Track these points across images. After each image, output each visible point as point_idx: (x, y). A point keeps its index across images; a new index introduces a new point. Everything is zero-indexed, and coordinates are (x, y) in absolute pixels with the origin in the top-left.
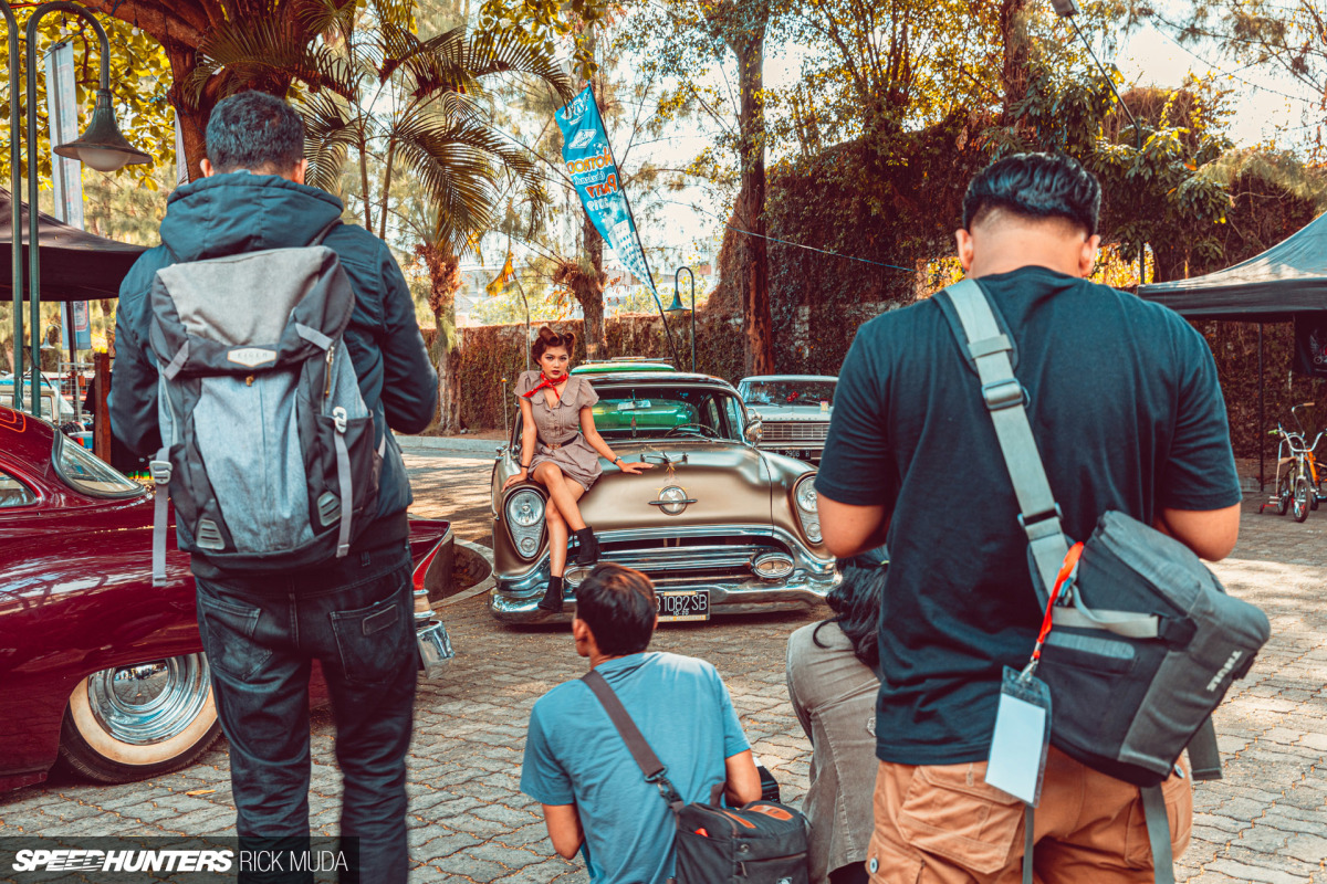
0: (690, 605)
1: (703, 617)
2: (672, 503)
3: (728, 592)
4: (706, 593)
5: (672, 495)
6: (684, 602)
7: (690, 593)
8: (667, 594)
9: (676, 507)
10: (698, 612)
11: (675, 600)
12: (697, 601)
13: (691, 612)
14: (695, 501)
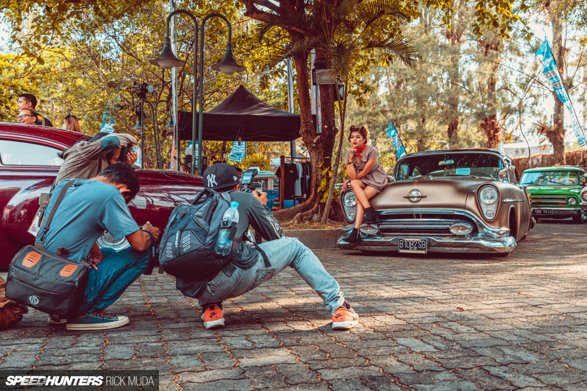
0: (417, 245)
1: (424, 252)
2: (414, 197)
3: (437, 241)
4: (425, 240)
5: (414, 193)
6: (414, 244)
7: (417, 240)
8: (406, 239)
9: (415, 199)
10: (421, 249)
11: (410, 243)
12: (421, 244)
13: (418, 249)
14: (426, 197)
